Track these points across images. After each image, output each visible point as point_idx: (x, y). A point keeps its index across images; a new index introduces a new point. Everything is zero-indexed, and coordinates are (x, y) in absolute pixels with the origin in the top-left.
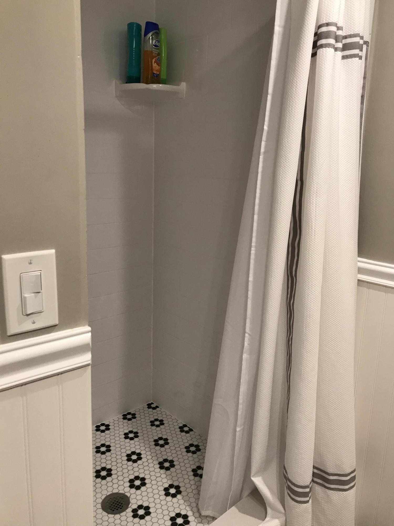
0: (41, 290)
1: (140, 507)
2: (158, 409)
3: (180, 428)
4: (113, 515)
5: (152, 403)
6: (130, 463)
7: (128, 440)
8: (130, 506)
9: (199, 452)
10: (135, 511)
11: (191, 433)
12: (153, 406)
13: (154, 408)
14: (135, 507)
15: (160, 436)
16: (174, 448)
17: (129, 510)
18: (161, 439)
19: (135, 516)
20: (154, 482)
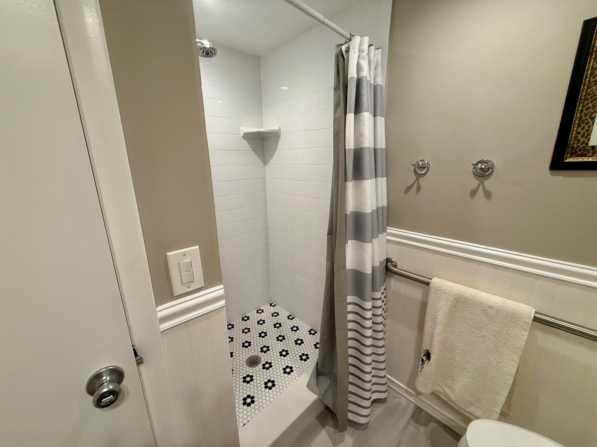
0: (192, 269)
1: (267, 363)
2: (275, 306)
3: (288, 317)
4: (252, 368)
5: (272, 303)
6: (261, 338)
7: (260, 325)
8: (261, 362)
9: (298, 330)
10: (264, 365)
11: (294, 319)
12: (273, 305)
13: (274, 306)
14: (264, 363)
15: (277, 322)
16: (284, 329)
17: (261, 364)
18: (277, 323)
19: (264, 368)
20: (274, 349)
